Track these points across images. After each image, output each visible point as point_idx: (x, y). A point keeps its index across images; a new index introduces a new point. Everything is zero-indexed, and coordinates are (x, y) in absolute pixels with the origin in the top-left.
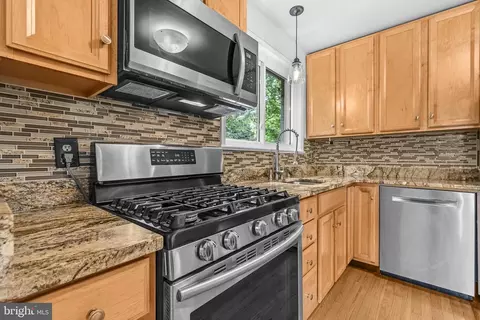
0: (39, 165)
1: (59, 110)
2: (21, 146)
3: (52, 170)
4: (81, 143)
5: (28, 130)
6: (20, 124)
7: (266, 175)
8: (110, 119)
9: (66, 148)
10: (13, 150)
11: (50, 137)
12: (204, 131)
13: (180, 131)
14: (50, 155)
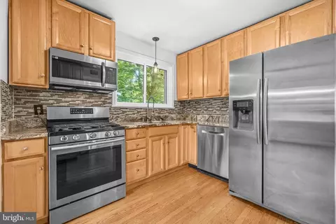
0: (29, 114)
1: (36, 96)
2: (24, 108)
3: (33, 116)
4: (44, 106)
5: (25, 103)
6: (23, 101)
7: (141, 119)
8: (56, 97)
9: (39, 108)
10: (21, 109)
11: (32, 105)
12: (102, 100)
13: (88, 100)
14: (32, 111)
